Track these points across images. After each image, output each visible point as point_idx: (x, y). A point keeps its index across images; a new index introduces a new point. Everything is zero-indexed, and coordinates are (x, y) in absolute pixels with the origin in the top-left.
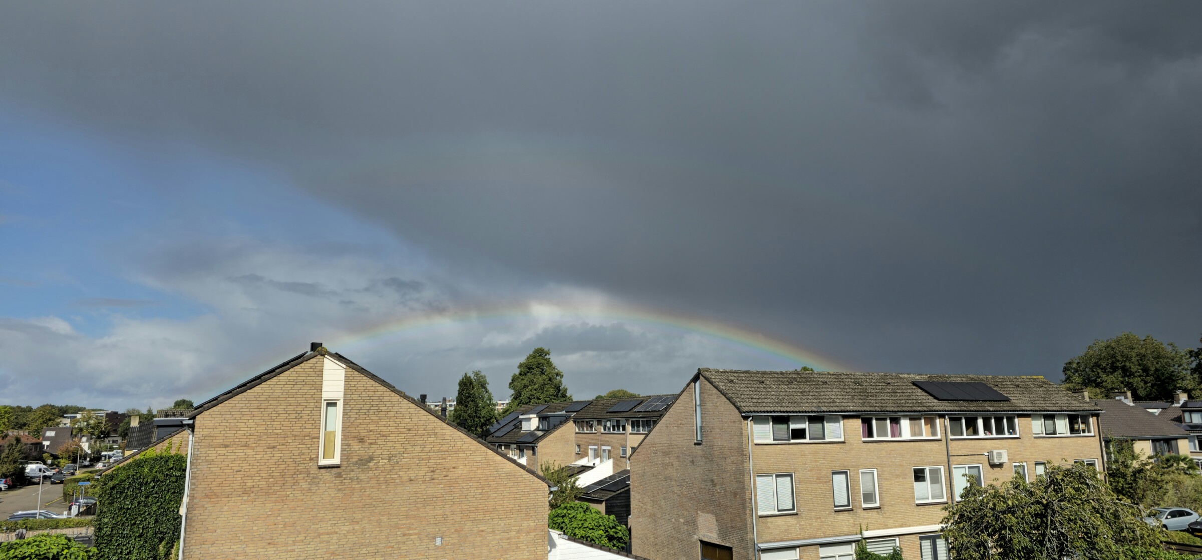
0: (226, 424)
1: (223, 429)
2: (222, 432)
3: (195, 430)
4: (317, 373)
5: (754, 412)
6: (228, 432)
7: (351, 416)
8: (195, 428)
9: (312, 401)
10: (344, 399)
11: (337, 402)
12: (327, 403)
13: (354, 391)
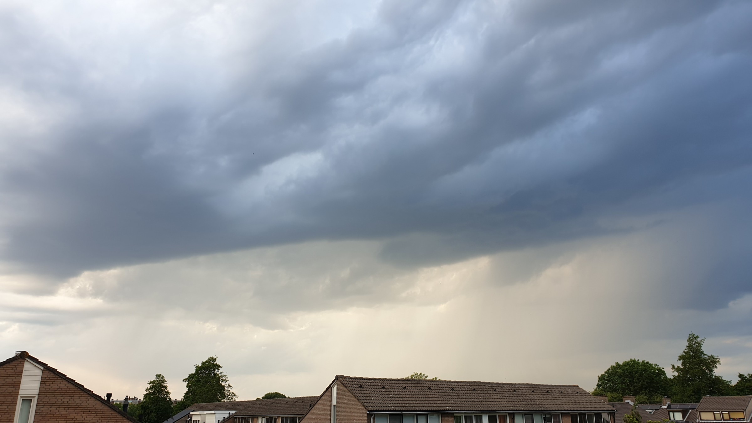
4: (17, 373)
5: (376, 411)
7: (43, 411)
9: (10, 398)
10: (38, 397)
11: (32, 399)
12: (23, 400)
13: (48, 389)
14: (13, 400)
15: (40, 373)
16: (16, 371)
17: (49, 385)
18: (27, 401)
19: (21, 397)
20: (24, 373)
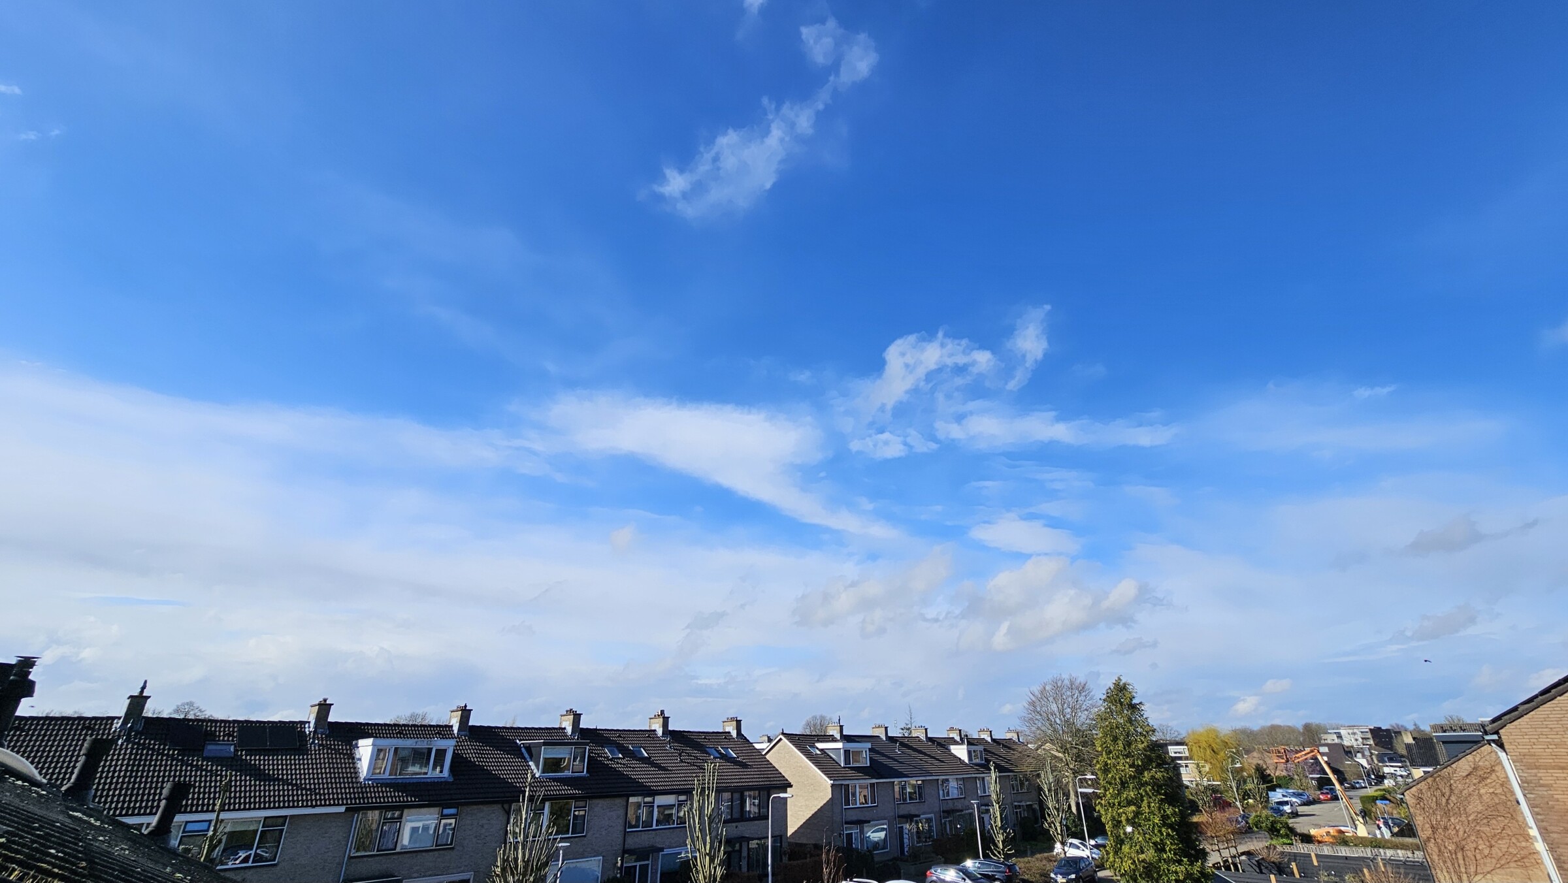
0: (1548, 740)
1: (1546, 747)
2: (1547, 750)
3: (1506, 747)
6: (1555, 750)
8: (1505, 744)
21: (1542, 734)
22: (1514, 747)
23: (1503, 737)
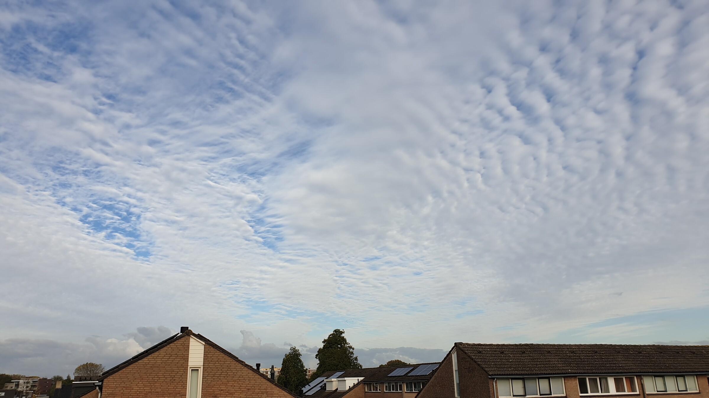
0: (124, 385)
1: (121, 389)
4: (185, 348)
5: (497, 375)
6: (125, 391)
7: (208, 379)
8: (103, 388)
9: (182, 369)
10: (203, 367)
11: (198, 370)
12: (192, 370)
13: (210, 361)
14: (184, 370)
15: (203, 347)
16: (184, 346)
17: (210, 357)
18: (195, 370)
19: (190, 368)
20: (190, 348)
21: (123, 382)
22: (107, 389)
23: (104, 384)
